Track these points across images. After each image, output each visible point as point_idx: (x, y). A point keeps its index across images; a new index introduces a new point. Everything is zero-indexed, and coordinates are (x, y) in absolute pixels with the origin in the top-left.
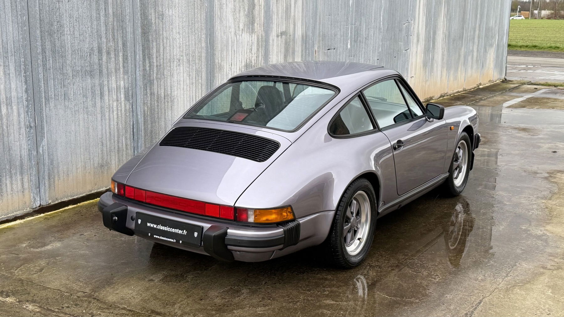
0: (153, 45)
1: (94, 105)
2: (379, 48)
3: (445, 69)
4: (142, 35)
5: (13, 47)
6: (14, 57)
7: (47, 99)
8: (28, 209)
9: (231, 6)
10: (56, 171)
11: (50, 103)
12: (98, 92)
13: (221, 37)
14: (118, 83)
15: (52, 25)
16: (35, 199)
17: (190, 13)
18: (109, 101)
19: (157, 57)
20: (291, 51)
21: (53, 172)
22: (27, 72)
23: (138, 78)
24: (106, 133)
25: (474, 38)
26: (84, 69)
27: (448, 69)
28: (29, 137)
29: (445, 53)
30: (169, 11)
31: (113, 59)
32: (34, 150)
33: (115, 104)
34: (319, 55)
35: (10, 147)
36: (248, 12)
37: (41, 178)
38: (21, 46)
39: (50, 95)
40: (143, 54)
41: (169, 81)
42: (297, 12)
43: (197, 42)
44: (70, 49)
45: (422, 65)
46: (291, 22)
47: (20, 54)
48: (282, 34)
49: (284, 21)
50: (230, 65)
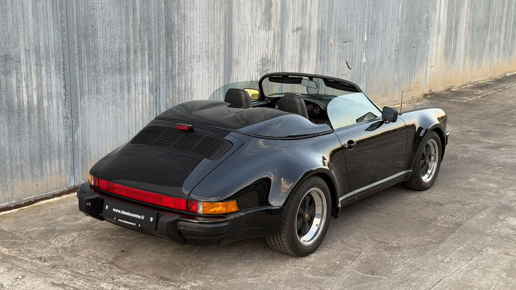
0: (175, 44)
1: (122, 98)
2: (397, 39)
3: (468, 58)
4: (166, 35)
5: (54, 49)
6: (54, 58)
7: (82, 94)
8: (64, 188)
9: (248, 6)
10: (88, 156)
11: (85, 97)
12: (126, 87)
13: (239, 34)
14: (144, 79)
15: (87, 30)
16: (70, 180)
17: (210, 14)
18: (135, 94)
19: (179, 55)
20: (306, 45)
21: (86, 156)
22: (66, 70)
23: (161, 73)
24: (132, 123)
25: (501, 27)
26: (114, 66)
27: (472, 57)
28: (66, 126)
29: (469, 42)
30: (190, 13)
31: (140, 57)
32: (70, 138)
33: (140, 97)
34: (334, 48)
35: (50, 135)
36: (265, 10)
37: (75, 161)
38: (60, 48)
39: (84, 90)
40: (166, 52)
41: (189, 76)
42: (313, 8)
43: (216, 40)
44: (102, 50)
45: (443, 54)
46: (307, 18)
47: (59, 55)
48: (298, 29)
49: (300, 17)
50: (247, 59)
